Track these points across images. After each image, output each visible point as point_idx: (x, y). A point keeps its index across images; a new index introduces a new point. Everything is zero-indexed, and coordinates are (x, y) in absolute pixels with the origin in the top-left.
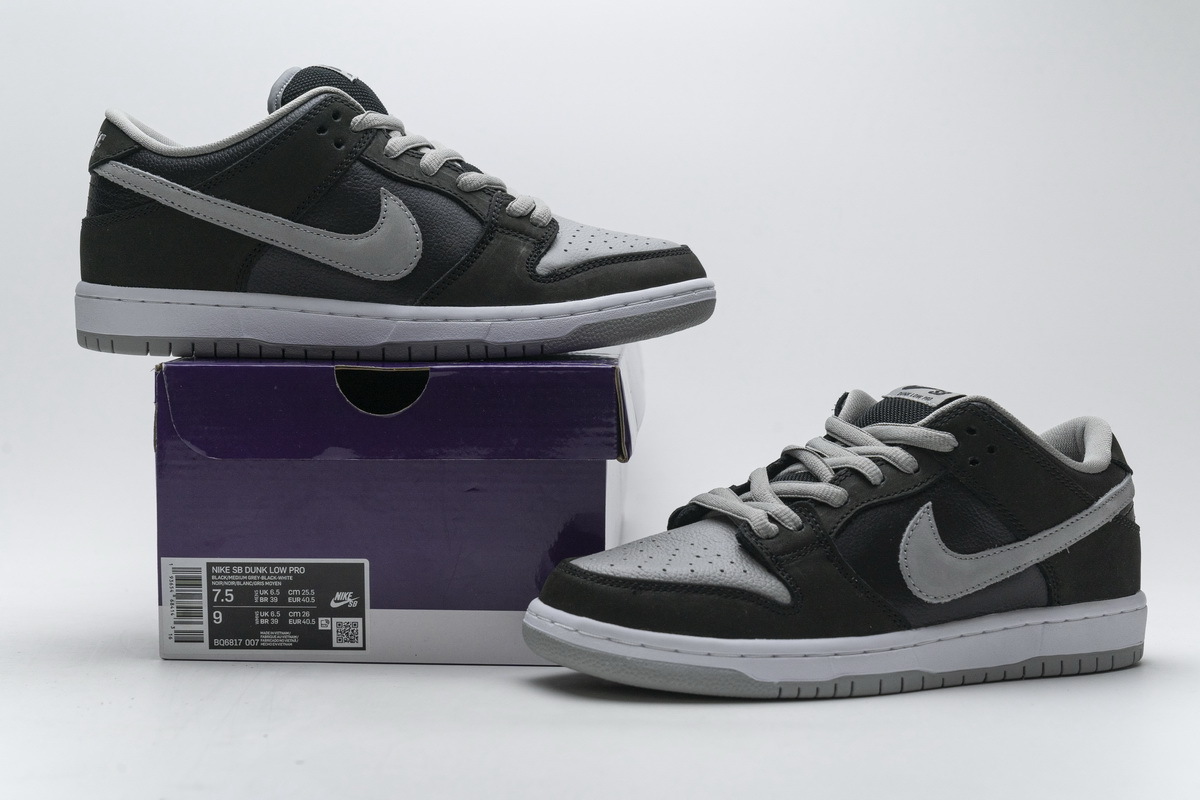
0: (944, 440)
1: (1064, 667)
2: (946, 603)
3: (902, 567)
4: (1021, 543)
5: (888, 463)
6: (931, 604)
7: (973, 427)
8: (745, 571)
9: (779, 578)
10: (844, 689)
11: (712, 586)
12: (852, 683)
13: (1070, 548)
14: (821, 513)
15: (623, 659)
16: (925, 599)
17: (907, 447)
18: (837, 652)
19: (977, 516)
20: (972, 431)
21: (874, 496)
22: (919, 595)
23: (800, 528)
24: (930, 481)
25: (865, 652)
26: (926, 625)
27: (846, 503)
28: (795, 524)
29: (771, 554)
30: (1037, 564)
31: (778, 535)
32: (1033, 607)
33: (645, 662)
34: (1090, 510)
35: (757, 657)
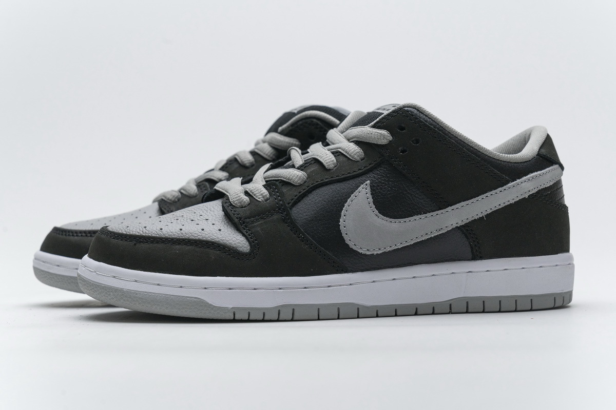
0: (382, 136)
1: (486, 307)
2: (377, 254)
3: (342, 228)
4: (442, 211)
5: (343, 154)
6: (365, 255)
7: (403, 125)
8: (220, 230)
9: (244, 235)
10: (286, 314)
11: (192, 240)
12: (293, 309)
13: (487, 216)
14: (285, 190)
15: (121, 290)
16: (360, 251)
17: (358, 143)
18: (281, 287)
19: (406, 191)
20: (402, 129)
21: (326, 177)
22: (354, 248)
23: (266, 200)
24: (371, 166)
25: (305, 288)
26: (362, 271)
27: (305, 182)
28: (263, 197)
29: (240, 218)
30: (457, 227)
31: (249, 204)
32: (460, 260)
33: (136, 292)
34: (504, 187)
35: (216, 288)
